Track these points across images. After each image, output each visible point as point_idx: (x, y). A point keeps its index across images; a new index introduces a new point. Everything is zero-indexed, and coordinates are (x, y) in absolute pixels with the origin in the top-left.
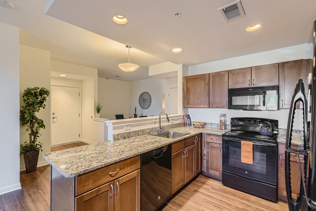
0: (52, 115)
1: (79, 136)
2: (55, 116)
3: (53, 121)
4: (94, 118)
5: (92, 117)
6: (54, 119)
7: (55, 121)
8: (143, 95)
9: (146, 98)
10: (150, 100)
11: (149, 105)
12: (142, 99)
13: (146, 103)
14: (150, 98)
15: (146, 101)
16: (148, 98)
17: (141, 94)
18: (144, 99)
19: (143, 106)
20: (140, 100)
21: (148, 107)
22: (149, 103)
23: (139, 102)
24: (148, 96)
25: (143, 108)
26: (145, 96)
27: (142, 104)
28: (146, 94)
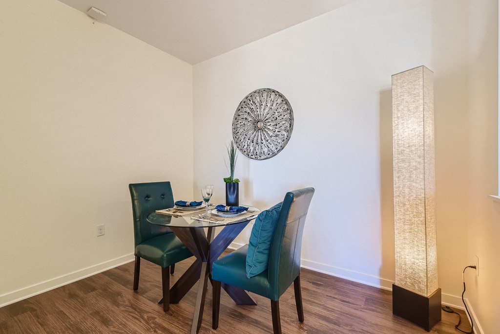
8: (251, 102)
9: (266, 111)
10: (284, 118)
11: (280, 141)
12: (246, 119)
13: (269, 132)
14: (285, 111)
15: (269, 127)
16: (276, 114)
17: (245, 102)
18: (256, 117)
19: (252, 148)
20: (238, 126)
21: (279, 148)
22: (284, 133)
23: (234, 133)
24: (274, 105)
25: (253, 157)
26: (263, 107)
27: (249, 141)
28: (267, 96)
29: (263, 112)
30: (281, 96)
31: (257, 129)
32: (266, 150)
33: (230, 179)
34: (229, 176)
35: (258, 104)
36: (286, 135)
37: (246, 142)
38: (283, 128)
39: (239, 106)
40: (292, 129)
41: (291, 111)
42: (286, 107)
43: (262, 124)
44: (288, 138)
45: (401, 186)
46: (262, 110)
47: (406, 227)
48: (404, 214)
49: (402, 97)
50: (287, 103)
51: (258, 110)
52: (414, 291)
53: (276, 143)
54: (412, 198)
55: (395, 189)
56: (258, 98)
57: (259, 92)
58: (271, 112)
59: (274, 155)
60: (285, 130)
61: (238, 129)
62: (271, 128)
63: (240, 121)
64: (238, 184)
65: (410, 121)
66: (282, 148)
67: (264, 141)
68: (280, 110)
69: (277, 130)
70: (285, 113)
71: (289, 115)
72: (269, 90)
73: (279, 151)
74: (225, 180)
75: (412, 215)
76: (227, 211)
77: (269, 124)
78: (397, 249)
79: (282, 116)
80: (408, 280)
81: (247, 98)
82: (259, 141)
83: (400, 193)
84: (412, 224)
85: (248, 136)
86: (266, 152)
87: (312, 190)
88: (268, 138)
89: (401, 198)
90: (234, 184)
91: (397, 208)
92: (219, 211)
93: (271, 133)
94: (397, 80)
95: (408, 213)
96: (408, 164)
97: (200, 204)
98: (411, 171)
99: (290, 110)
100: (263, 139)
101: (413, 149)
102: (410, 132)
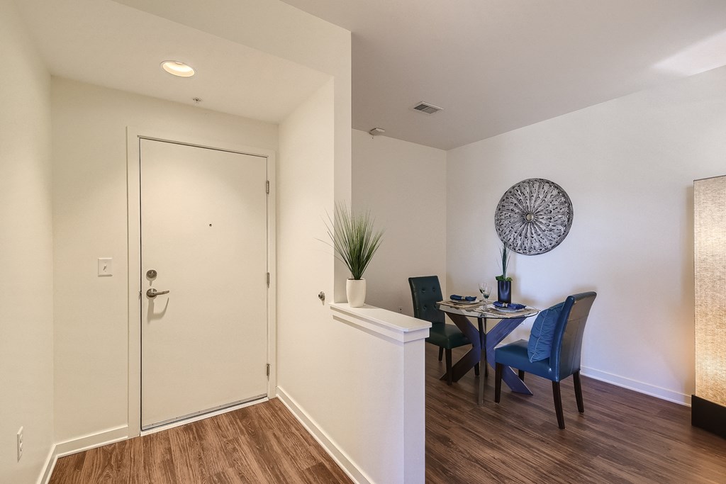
0: (146, 281)
1: (268, 374)
2: (157, 285)
3: (151, 307)
4: (332, 303)
5: (322, 297)
6: (156, 300)
7: (157, 310)
8: (519, 192)
9: (537, 203)
10: (561, 211)
11: (554, 236)
12: (512, 210)
13: (541, 226)
14: (562, 204)
15: (541, 220)
16: (551, 206)
17: (511, 192)
18: (525, 209)
19: (519, 243)
20: (503, 217)
21: (554, 243)
22: (560, 227)
23: (497, 225)
24: (549, 197)
25: (521, 251)
26: (534, 198)
27: (516, 234)
28: (539, 187)
29: (533, 204)
30: (557, 187)
31: (525, 221)
32: (537, 245)
33: (502, 277)
34: (501, 274)
35: (527, 195)
36: (563, 230)
37: (512, 235)
38: (559, 222)
39: (504, 196)
40: (571, 223)
41: (570, 205)
42: (563, 199)
43: (533, 217)
44: (566, 233)
45: (704, 295)
46: (533, 202)
47: (708, 337)
48: (706, 325)
49: (705, 205)
50: (564, 195)
51: (528, 202)
52: (716, 403)
53: (550, 238)
54: (715, 308)
55: (696, 298)
56: (528, 188)
57: (530, 182)
58: (544, 204)
59: (547, 250)
60: (561, 225)
61: (502, 221)
62: (544, 222)
63: (504, 213)
64: (510, 282)
65: (714, 230)
66: (558, 243)
67: (535, 235)
68: (556, 203)
69: (551, 224)
70: (562, 207)
71: (567, 208)
72: (542, 181)
73: (553, 247)
74: (497, 278)
75: (715, 326)
76: (505, 307)
77: (541, 217)
78: (698, 360)
79: (558, 210)
80: (710, 392)
81: (513, 187)
82: (529, 235)
83: (702, 303)
84: (714, 335)
85: (515, 229)
86: (537, 247)
87: (593, 295)
88: (540, 232)
89: (703, 308)
90: (507, 282)
91: (698, 318)
92: (496, 306)
93: (544, 228)
94: (700, 186)
95: (710, 323)
96: (710, 273)
97: (474, 299)
98: (715, 281)
99: (568, 203)
100: (533, 233)
101: (717, 258)
102: (714, 241)
